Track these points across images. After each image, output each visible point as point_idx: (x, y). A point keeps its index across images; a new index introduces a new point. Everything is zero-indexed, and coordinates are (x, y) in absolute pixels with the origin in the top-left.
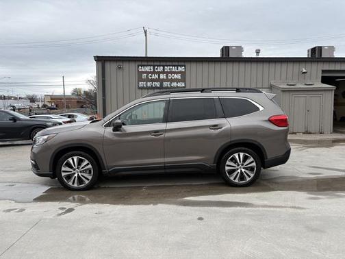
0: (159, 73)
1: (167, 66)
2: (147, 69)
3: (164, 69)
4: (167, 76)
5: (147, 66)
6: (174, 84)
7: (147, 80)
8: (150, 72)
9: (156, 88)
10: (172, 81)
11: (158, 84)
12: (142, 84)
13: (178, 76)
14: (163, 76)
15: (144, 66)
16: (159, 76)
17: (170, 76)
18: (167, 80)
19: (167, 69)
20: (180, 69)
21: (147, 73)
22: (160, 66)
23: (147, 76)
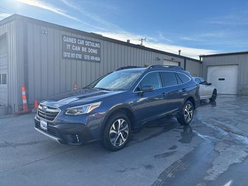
0: (81, 46)
1: (88, 41)
2: (71, 40)
3: (85, 43)
4: (87, 50)
5: (71, 37)
6: (92, 58)
7: (71, 51)
8: (74, 44)
9: (79, 59)
10: (91, 54)
11: (80, 56)
12: (66, 54)
13: (95, 51)
14: (84, 49)
15: (68, 37)
16: (81, 49)
17: (90, 50)
18: (87, 53)
19: (88, 43)
20: (97, 45)
21: (71, 44)
22: (82, 39)
23: (71, 47)
